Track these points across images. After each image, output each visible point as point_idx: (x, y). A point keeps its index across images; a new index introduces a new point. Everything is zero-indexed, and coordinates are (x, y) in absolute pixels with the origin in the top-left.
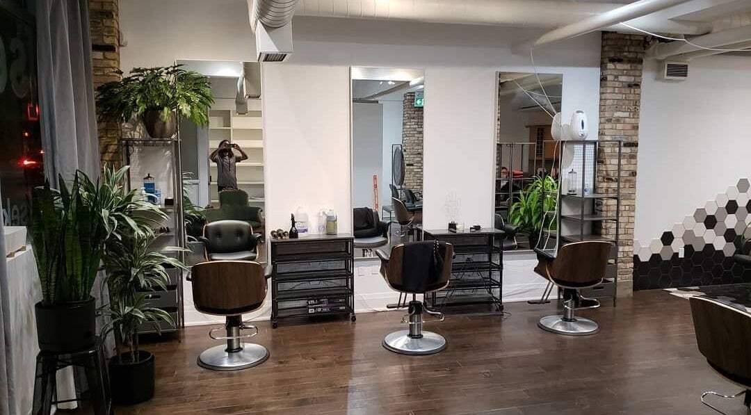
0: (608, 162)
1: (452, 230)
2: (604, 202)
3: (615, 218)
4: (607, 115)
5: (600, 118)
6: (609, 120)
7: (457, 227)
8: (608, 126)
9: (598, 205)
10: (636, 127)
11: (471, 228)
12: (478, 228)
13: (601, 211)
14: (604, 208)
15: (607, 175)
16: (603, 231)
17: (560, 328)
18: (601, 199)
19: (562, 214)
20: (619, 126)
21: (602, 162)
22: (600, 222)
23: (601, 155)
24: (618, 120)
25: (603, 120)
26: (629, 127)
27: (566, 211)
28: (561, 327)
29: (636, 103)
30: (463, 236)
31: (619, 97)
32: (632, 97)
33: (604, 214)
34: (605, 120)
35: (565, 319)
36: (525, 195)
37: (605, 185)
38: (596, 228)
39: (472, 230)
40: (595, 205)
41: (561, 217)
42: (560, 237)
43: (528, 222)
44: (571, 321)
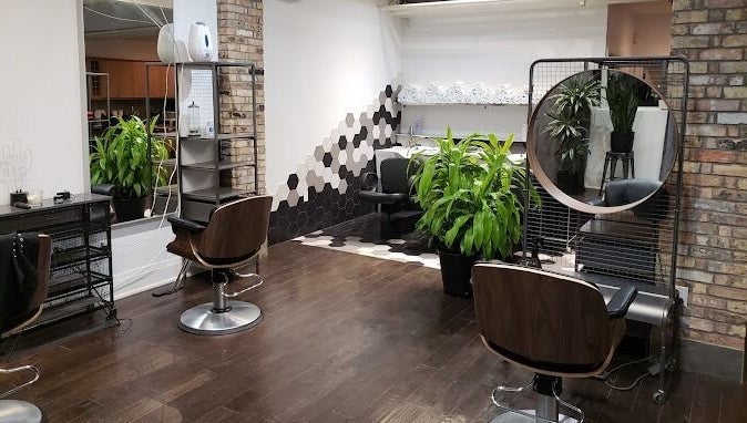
0: (234, 93)
1: (21, 204)
2: (233, 144)
3: (253, 163)
4: (230, 32)
5: (220, 35)
6: (232, 39)
7: (29, 198)
8: (231, 46)
9: (224, 148)
10: (260, 51)
11: (55, 198)
12: (66, 196)
13: (230, 155)
14: (233, 152)
15: (235, 109)
16: (234, 181)
17: (211, 327)
18: (229, 140)
19: (183, 164)
20: (244, 48)
21: (228, 93)
22: (229, 171)
23: (224, 84)
24: (242, 40)
25: (224, 39)
26: (253, 49)
27: (187, 160)
28: (212, 325)
29: (259, 21)
30: (44, 213)
31: (241, 10)
32: (254, 12)
33: (233, 159)
34: (225, 37)
35: (217, 310)
36: (103, 142)
37: (232, 122)
38: (224, 179)
39: (58, 201)
40: (221, 149)
41: (181, 167)
42: (183, 196)
43: (113, 177)
44: (224, 310)
